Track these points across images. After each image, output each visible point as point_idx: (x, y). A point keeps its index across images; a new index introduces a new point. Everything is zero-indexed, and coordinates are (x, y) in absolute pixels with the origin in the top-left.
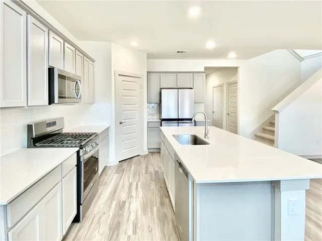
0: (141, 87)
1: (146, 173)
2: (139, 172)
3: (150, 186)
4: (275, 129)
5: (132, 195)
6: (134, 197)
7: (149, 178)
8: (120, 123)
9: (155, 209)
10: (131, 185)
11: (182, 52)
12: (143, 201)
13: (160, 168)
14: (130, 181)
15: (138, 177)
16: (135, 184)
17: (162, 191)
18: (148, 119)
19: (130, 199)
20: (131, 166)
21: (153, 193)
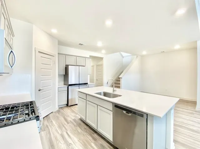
0: (55, 63)
1: (68, 123)
2: (62, 124)
3: (78, 131)
4: (120, 86)
5: (70, 142)
6: (72, 143)
7: (73, 126)
8: (39, 90)
9: (93, 145)
10: (62, 136)
11: (82, 45)
12: (81, 143)
13: (75, 116)
14: (60, 133)
15: (64, 128)
16: (65, 134)
17: (87, 131)
18: (59, 85)
19: (70, 147)
20: (52, 121)
21: (84, 135)
